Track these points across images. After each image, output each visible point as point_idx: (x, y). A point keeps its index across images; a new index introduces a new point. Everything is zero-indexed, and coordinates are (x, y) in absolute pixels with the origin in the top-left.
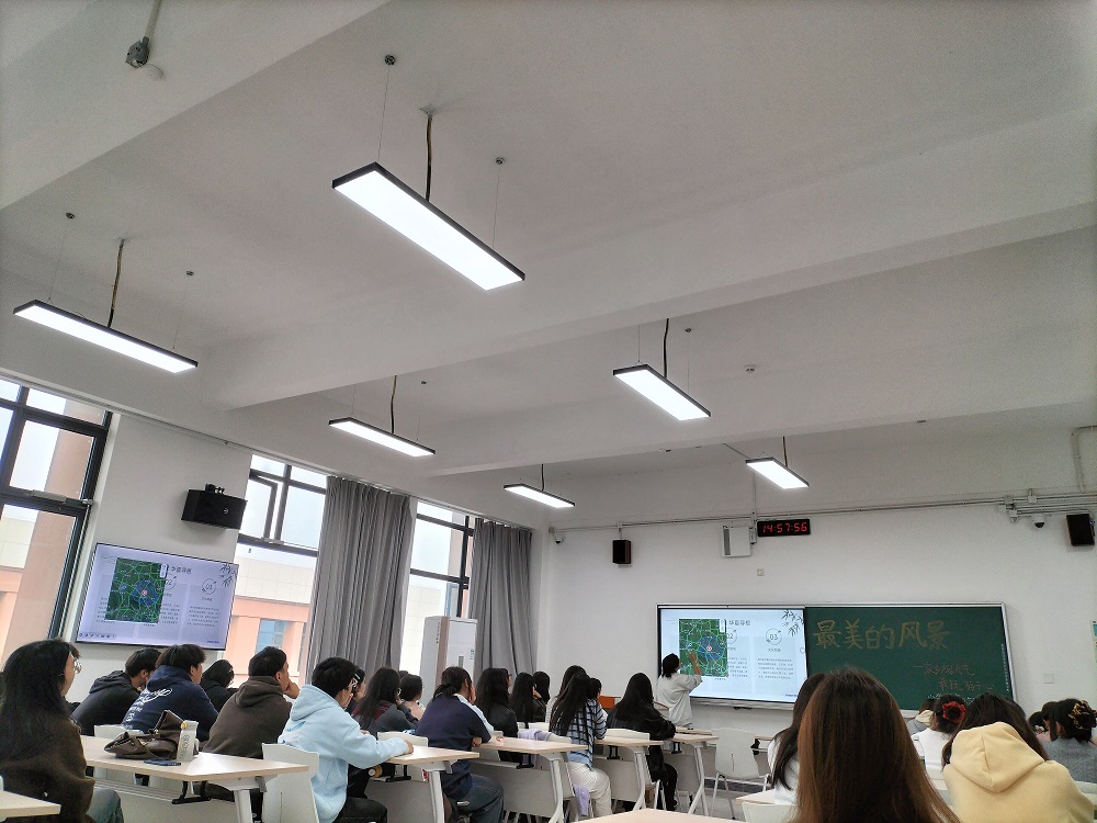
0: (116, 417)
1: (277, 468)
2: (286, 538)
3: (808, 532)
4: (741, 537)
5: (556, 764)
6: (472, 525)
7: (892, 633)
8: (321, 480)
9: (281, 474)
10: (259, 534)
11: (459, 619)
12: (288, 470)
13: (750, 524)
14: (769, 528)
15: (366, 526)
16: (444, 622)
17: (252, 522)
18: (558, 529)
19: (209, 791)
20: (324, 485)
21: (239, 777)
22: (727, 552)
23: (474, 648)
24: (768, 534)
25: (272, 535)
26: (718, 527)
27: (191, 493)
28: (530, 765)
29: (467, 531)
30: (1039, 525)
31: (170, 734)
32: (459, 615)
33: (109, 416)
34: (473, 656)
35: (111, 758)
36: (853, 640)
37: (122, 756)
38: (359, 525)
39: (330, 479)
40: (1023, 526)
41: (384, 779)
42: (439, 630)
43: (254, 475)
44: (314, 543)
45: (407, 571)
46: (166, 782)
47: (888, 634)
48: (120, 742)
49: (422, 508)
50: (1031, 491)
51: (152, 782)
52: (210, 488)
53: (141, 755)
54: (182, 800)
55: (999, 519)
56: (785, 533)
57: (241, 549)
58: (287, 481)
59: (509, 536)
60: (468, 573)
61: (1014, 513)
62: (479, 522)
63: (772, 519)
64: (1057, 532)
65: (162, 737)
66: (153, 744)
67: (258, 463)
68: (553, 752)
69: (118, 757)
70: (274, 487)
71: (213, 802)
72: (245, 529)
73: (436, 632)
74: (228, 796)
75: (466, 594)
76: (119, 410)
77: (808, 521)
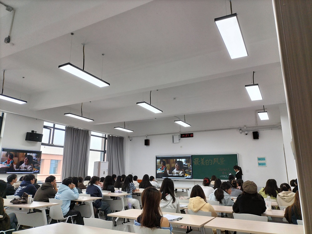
0: (5, 114)
1: (51, 125)
2: (54, 143)
3: (193, 137)
4: (177, 138)
5: (123, 199)
6: (107, 137)
7: (212, 161)
8: (64, 127)
9: (52, 126)
10: (47, 142)
11: (104, 162)
12: (54, 125)
13: (179, 135)
14: (183, 136)
15: (77, 139)
16: (99, 163)
17: (45, 140)
18: (130, 137)
19: (36, 210)
20: (64, 128)
21: (43, 207)
22: (173, 142)
23: (108, 169)
24: (183, 137)
25: (51, 143)
26: (171, 136)
27: (28, 133)
28: (116, 199)
29: (106, 138)
30: (246, 134)
31: (26, 198)
32: (104, 161)
33: (3, 114)
34: (108, 171)
35: (12, 204)
36: (203, 163)
37: (14, 203)
38: (74, 140)
39: (66, 127)
40: (243, 134)
41: (79, 205)
42: (98, 165)
43: (45, 127)
44: (63, 144)
45: (89, 150)
46: (26, 209)
47: (211, 161)
48: (13, 200)
49: (93, 133)
50: (245, 126)
51: (22, 209)
52: (33, 131)
53: (19, 203)
54: (29, 213)
55: (237, 133)
56: (187, 137)
57: (42, 147)
58: (54, 128)
59: (117, 139)
60: (106, 150)
61: (241, 131)
62: (109, 136)
63: (184, 133)
64: (251, 136)
65: (24, 199)
66: (22, 200)
67: (46, 124)
68: (122, 196)
69: (13, 204)
70: (51, 130)
71: (37, 213)
72: (43, 141)
73: (97, 165)
74: (41, 211)
75: (106, 154)
76: (6, 112)
77: (193, 134)
